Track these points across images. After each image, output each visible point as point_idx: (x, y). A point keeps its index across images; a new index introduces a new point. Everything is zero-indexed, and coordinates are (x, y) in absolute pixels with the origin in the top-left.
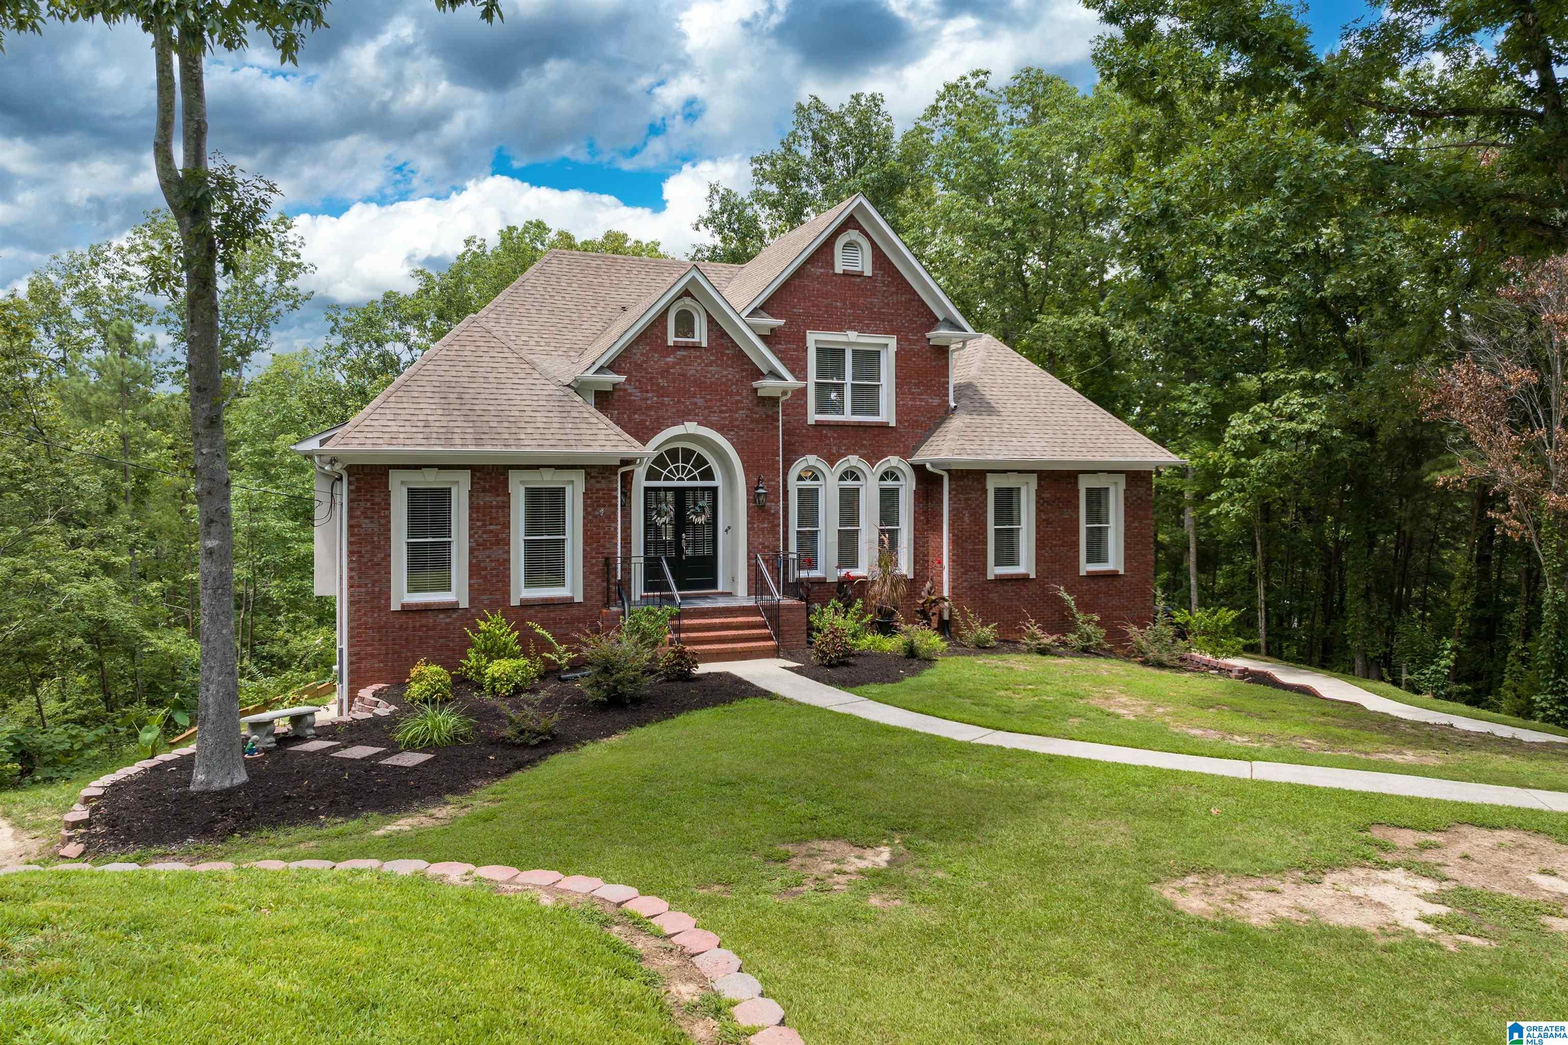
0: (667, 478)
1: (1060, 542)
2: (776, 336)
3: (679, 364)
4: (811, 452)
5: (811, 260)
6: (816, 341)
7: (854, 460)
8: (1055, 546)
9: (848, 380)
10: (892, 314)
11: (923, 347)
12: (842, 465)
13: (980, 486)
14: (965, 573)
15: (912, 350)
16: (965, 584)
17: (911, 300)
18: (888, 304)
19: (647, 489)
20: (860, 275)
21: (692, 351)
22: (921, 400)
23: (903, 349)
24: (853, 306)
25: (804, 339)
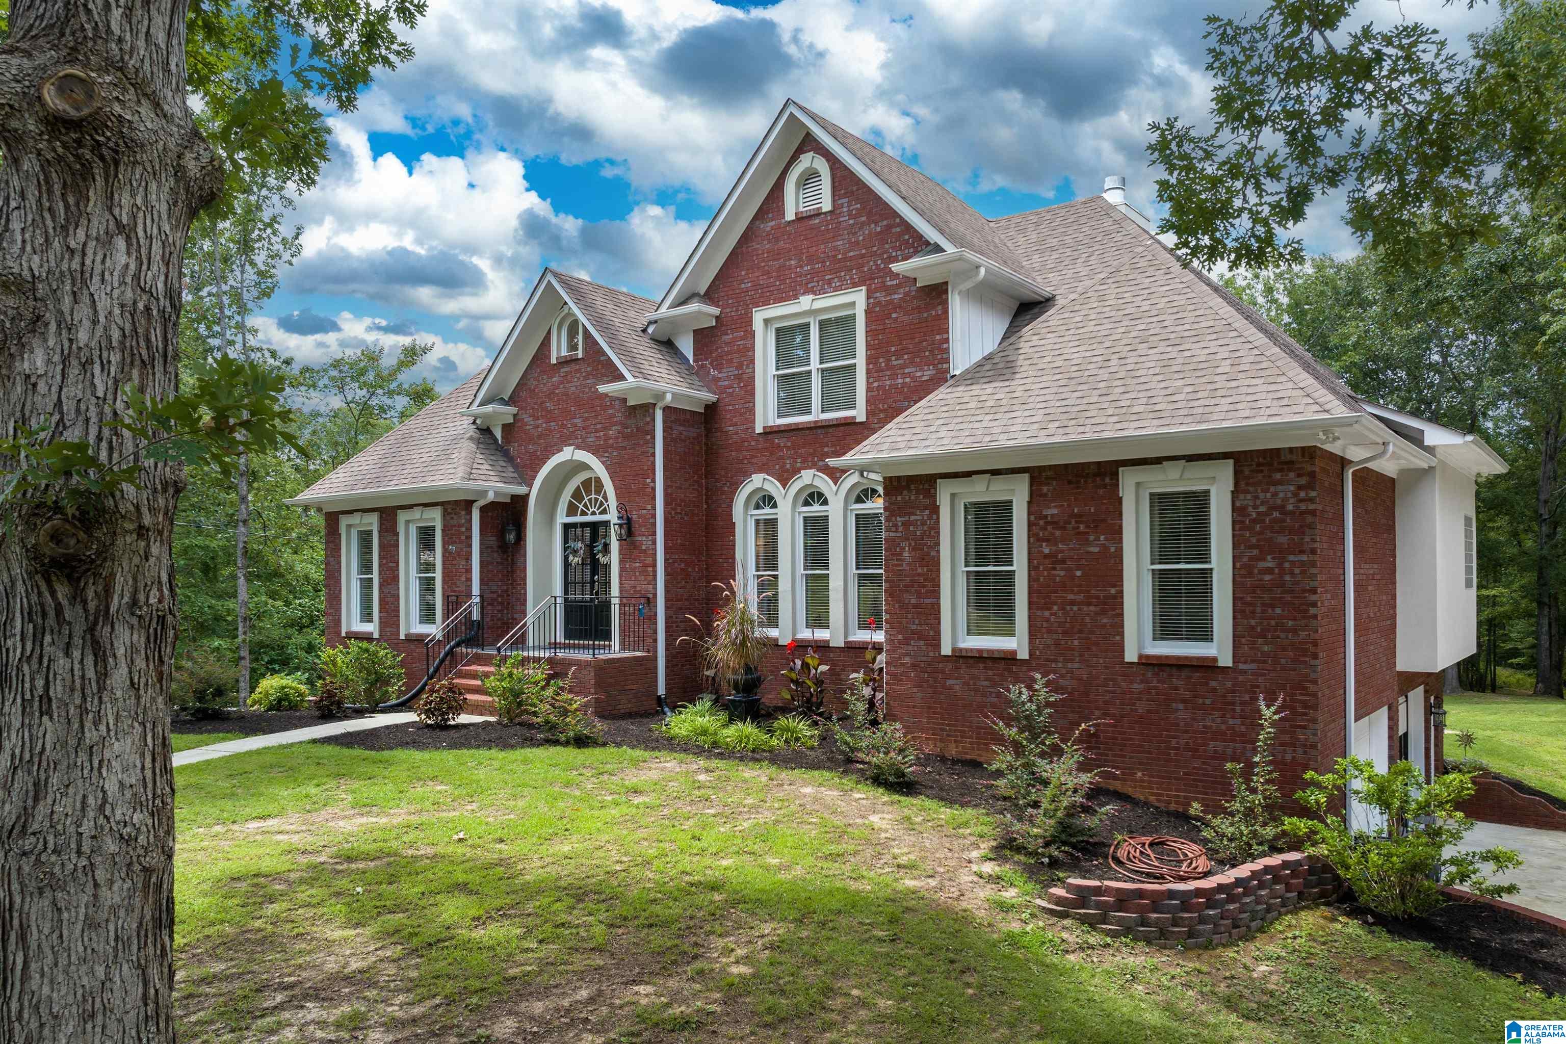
0: (584, 513)
1: (1080, 597)
2: (722, 325)
3: (562, 383)
4: (760, 470)
5: (760, 215)
6: (767, 322)
7: (807, 477)
8: (1072, 603)
9: (815, 364)
10: (862, 256)
11: (906, 294)
12: (796, 486)
13: (928, 501)
14: (906, 641)
15: (891, 302)
16: (907, 659)
17: (889, 227)
18: (857, 243)
19: (567, 527)
20: (818, 214)
21: (573, 365)
22: (904, 375)
23: (879, 304)
24: (811, 260)
25: (750, 322)
